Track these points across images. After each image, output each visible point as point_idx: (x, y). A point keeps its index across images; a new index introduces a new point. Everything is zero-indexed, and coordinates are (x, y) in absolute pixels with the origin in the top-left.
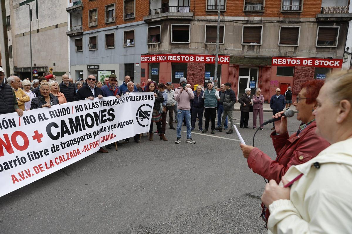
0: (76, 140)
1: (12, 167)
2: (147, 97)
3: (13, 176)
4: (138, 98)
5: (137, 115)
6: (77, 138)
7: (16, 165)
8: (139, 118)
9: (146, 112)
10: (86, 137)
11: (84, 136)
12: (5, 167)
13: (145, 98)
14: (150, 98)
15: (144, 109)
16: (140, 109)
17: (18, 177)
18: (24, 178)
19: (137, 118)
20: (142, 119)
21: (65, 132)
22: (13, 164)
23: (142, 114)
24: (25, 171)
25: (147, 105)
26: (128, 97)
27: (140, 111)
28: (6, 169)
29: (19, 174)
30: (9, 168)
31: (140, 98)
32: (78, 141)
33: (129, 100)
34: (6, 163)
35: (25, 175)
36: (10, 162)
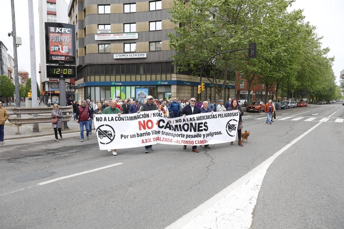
0: (173, 135)
1: (143, 136)
2: (234, 114)
3: (143, 140)
4: (227, 115)
5: (226, 128)
6: (174, 134)
7: (145, 136)
8: (228, 130)
9: (233, 125)
10: (181, 136)
11: (180, 135)
12: (140, 135)
13: (232, 115)
14: (235, 115)
15: (231, 123)
16: (228, 123)
17: (145, 141)
18: (147, 142)
19: (226, 130)
20: (230, 131)
21: (168, 127)
22: (144, 134)
23: (230, 127)
24: (149, 139)
25: (233, 120)
26: (219, 114)
27: (228, 124)
28: (140, 136)
29: (145, 139)
30: (142, 136)
31: (229, 115)
32: (174, 136)
33: (220, 117)
34: (141, 134)
35: (148, 141)
36: (143, 134)
